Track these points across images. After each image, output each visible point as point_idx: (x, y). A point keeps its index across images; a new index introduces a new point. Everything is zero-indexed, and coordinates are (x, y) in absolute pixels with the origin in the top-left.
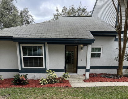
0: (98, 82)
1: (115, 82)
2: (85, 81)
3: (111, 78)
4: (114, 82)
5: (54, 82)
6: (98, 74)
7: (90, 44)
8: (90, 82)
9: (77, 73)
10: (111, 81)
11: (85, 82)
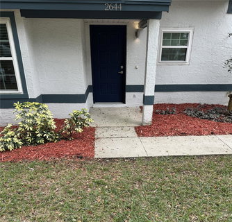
0: (175, 135)
1: (224, 133)
3: (211, 119)
4: (220, 133)
5: (42, 141)
6: (178, 106)
8: (153, 135)
10: (212, 133)
11: (139, 134)
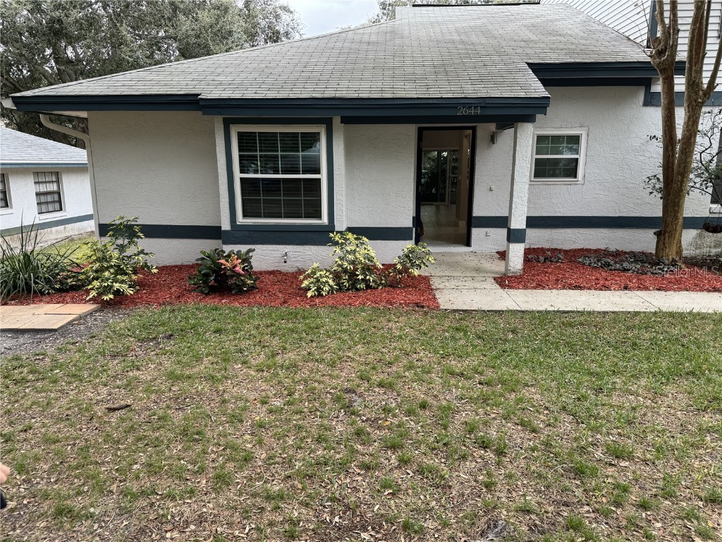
0: (564, 288)
1: (647, 289)
2: (505, 281)
3: (625, 270)
4: (639, 288)
5: (363, 286)
6: (566, 252)
7: (529, 119)
8: (526, 287)
9: (468, 244)
10: (626, 288)
11: (503, 286)
